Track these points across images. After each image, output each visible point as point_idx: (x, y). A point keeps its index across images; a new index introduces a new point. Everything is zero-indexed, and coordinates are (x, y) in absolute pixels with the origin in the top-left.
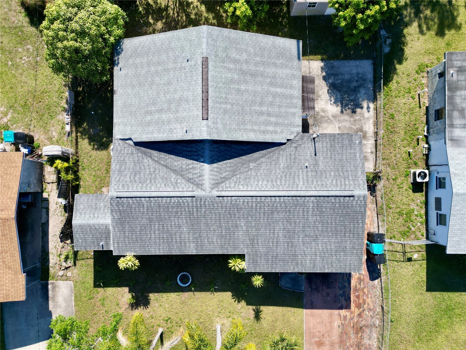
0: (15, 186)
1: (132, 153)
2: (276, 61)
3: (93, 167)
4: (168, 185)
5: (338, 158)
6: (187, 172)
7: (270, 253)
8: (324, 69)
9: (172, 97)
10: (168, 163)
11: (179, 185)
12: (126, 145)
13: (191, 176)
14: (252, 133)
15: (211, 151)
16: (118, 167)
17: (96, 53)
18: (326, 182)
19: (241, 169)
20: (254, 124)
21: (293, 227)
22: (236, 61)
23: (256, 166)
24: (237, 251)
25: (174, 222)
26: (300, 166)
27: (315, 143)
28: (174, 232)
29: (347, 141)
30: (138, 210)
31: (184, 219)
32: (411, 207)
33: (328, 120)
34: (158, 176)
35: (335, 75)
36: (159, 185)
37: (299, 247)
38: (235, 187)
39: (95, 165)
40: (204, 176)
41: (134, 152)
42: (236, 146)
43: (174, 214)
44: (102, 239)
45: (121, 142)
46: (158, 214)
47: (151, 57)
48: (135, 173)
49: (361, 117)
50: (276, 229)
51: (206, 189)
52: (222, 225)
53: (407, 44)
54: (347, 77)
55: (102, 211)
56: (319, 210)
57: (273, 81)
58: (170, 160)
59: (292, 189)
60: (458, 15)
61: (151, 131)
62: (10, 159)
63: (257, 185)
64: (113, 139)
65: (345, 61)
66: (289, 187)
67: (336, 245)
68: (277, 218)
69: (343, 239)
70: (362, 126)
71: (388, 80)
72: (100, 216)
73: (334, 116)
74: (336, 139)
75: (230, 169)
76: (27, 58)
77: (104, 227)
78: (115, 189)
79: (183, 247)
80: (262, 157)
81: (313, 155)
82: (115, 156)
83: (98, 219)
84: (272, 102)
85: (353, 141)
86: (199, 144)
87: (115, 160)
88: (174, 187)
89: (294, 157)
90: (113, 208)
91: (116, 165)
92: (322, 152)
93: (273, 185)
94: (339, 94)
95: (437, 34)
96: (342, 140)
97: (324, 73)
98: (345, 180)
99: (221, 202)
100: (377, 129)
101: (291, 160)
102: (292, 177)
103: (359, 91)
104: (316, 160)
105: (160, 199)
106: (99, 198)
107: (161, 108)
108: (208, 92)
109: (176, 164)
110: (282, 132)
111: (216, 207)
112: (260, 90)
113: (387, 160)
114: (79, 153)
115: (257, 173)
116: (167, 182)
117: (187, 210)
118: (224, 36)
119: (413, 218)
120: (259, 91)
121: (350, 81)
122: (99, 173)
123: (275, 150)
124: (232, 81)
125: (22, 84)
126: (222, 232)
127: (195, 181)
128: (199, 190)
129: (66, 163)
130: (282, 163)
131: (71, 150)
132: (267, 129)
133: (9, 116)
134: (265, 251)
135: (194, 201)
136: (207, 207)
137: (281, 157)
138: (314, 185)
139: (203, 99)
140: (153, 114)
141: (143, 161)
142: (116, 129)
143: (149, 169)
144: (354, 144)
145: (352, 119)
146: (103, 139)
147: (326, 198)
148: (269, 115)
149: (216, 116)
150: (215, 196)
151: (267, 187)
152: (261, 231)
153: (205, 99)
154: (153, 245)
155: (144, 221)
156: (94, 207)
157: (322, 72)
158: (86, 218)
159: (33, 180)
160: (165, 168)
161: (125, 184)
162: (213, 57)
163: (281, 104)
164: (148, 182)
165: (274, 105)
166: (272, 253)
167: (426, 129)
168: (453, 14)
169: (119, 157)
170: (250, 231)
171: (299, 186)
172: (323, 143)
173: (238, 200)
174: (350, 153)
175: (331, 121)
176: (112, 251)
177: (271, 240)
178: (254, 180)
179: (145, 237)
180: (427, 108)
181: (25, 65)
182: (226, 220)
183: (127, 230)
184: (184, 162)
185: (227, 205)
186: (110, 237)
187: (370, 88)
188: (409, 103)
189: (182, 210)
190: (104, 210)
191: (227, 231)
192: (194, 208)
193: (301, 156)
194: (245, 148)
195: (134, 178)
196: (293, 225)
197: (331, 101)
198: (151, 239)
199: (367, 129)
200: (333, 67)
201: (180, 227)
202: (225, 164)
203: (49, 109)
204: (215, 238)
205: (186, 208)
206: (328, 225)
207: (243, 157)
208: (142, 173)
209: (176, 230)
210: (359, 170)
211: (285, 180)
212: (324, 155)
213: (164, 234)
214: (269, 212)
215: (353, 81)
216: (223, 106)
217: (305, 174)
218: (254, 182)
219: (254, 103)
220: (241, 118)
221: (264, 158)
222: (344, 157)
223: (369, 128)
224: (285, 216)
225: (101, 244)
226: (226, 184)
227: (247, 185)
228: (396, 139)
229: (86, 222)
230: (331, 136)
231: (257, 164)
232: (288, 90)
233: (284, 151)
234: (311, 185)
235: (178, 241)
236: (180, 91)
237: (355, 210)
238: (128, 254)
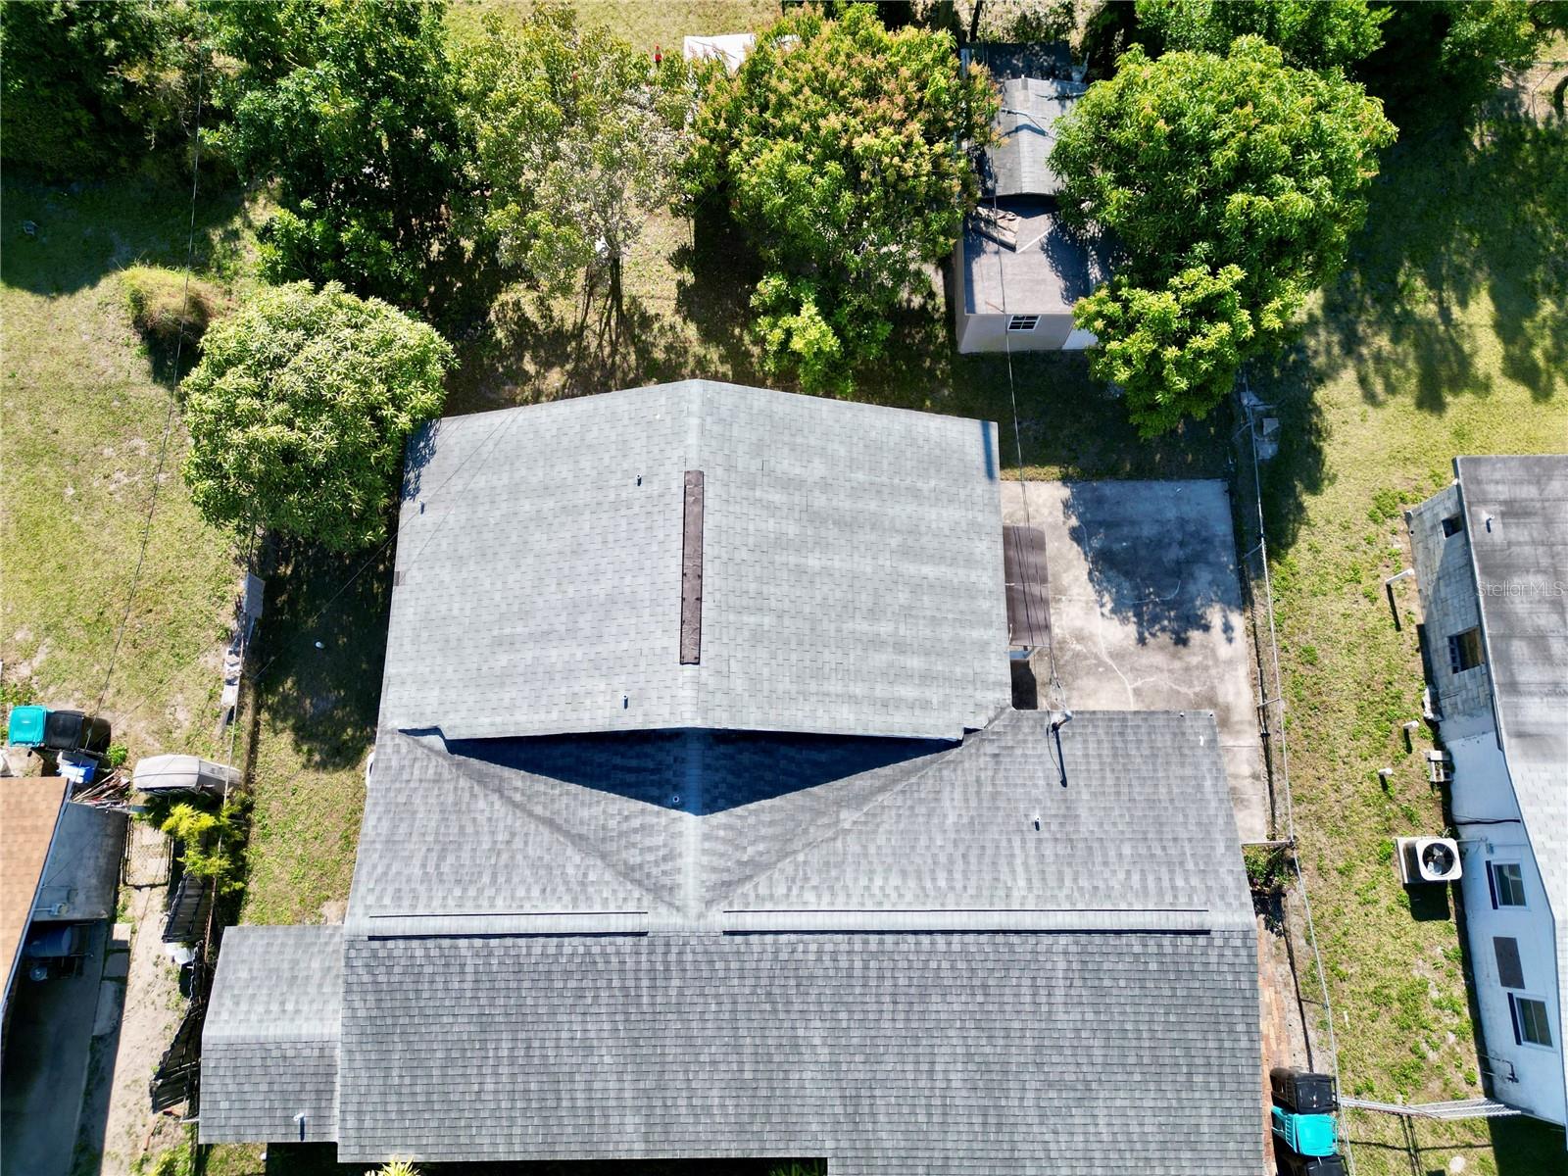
0: (19, 898)
1: (438, 780)
2: (919, 484)
3: (299, 827)
4: (554, 891)
5: (1140, 793)
6: (623, 842)
7: (920, 1154)
8: (1073, 506)
9: (585, 593)
10: (558, 812)
11: (591, 890)
12: (419, 752)
13: (634, 857)
14: (845, 709)
15: (707, 767)
16: (385, 825)
17: (348, 460)
18: (1106, 880)
19: (812, 830)
20: (852, 677)
21: (999, 1050)
22: (789, 484)
23: (863, 819)
24: (797, 1144)
25: (570, 1030)
26: (1013, 821)
27: (1058, 743)
28: (566, 1069)
29: (1168, 737)
30: (440, 986)
31: (604, 1018)
32: (1415, 973)
33: (1097, 666)
34: (519, 857)
35: (1109, 525)
36: (521, 892)
37: (1023, 1129)
38: (787, 896)
39: (308, 822)
40: (680, 855)
41: (446, 775)
42: (792, 752)
43: (571, 1001)
44: (303, 1096)
45: (404, 741)
46: (512, 1002)
47: (523, 472)
48: (443, 850)
49: (1206, 657)
50: (938, 1059)
51: (686, 906)
52: (741, 1041)
53: (1329, 435)
54: (1148, 531)
55: (312, 990)
56: (1089, 983)
57: (910, 542)
58: (565, 800)
59: (991, 904)
60: (1475, 352)
61: (507, 702)
62: (18, 803)
63: (867, 888)
64: (378, 730)
65: (1139, 485)
66: (978, 896)
67: (1162, 1120)
68: (943, 1016)
69: (1184, 1095)
70: (1213, 688)
71: (1280, 542)
72: (305, 1008)
73: (1118, 655)
74: (1129, 730)
75: (770, 831)
76: (128, 475)
77: (316, 1053)
78: (368, 907)
79: (596, 1130)
80: (882, 789)
81: (1057, 782)
82: (377, 790)
83: (297, 1022)
84: (911, 608)
85: (1188, 737)
86: (668, 745)
87: (375, 804)
88: (575, 900)
89: (990, 789)
90: (353, 979)
91: (379, 819)
92: (1085, 774)
93: (923, 888)
94: (1126, 585)
95: (1420, 405)
96: (1149, 734)
97: (1074, 518)
98: (1172, 872)
99: (738, 952)
100: (1264, 696)
101: (980, 801)
102: (987, 860)
103: (1191, 575)
104: (1065, 801)
105: (522, 942)
106: (308, 940)
107: (545, 627)
108: (700, 577)
109: (585, 813)
110: (945, 705)
111: (721, 974)
112: (869, 570)
113: (1311, 801)
114: (258, 779)
115: (865, 847)
116: (550, 881)
117: (615, 983)
118: (755, 411)
119: (1428, 1013)
120: (864, 573)
121: (1159, 544)
122: (316, 849)
123: (924, 766)
124: (780, 543)
125: (98, 555)
126: (742, 1071)
127: (648, 875)
128: (663, 910)
129: (207, 815)
130: (953, 809)
131: (229, 770)
132: (896, 694)
133: (40, 659)
134: (902, 1144)
135: (644, 950)
136: (689, 974)
137: (948, 789)
138: (1065, 892)
139: (683, 599)
140: (517, 646)
141: (473, 807)
142: (390, 697)
143: (493, 833)
144: (1192, 748)
145: (1177, 665)
146: (345, 731)
147: (1112, 939)
148: (900, 647)
149: (725, 654)
150: (719, 929)
151: (900, 896)
152: (883, 1067)
153: (691, 598)
154: (489, 1122)
155: (463, 1028)
156: (287, 975)
157: (1067, 516)
158: (254, 1017)
159: (88, 878)
160: (545, 831)
161: (405, 887)
162: (719, 471)
163: (938, 615)
164: (486, 879)
165: (916, 617)
166: (927, 1154)
167: (1427, 699)
168: (1458, 349)
169: (392, 794)
170: (844, 1067)
171: (1015, 893)
172: (1085, 741)
173: (800, 947)
174: (1182, 778)
175: (1108, 669)
176: (335, 1145)
177: (923, 1101)
178: (857, 871)
179: (461, 1088)
180: (1421, 629)
181: (117, 497)
182: (755, 1024)
183: (396, 1064)
184: (613, 809)
185: (762, 965)
186: (332, 1091)
187: (1227, 566)
188: (1359, 615)
189: (599, 985)
190: (320, 986)
191: (761, 1067)
192: (642, 975)
193: (1016, 785)
194: (823, 757)
195: (438, 866)
196: (1001, 1042)
197: (1102, 606)
198: (484, 1097)
199: (1231, 698)
200: (1100, 501)
201: (589, 1049)
202: (756, 812)
203: (176, 634)
204: (715, 1093)
205: (615, 976)
206: (1126, 1043)
207: (816, 789)
208: (467, 847)
209: (574, 1060)
210: (1218, 836)
211: (965, 872)
212: (1094, 783)
213: (531, 1078)
214: (913, 990)
215: (1170, 544)
216: (752, 620)
217: (1033, 852)
218: (856, 879)
219: (850, 610)
220: (808, 656)
221: (888, 794)
222: (1163, 790)
223: (1238, 694)
224: (971, 1007)
225: (297, 1118)
226: (756, 887)
227: (831, 888)
228: (1331, 733)
229: (251, 1033)
230: (1111, 720)
231: (866, 814)
232: (961, 572)
233: (955, 770)
234: (1056, 892)
235: (580, 1103)
236: (609, 575)
237: (1217, 985)
238: (391, 1159)
